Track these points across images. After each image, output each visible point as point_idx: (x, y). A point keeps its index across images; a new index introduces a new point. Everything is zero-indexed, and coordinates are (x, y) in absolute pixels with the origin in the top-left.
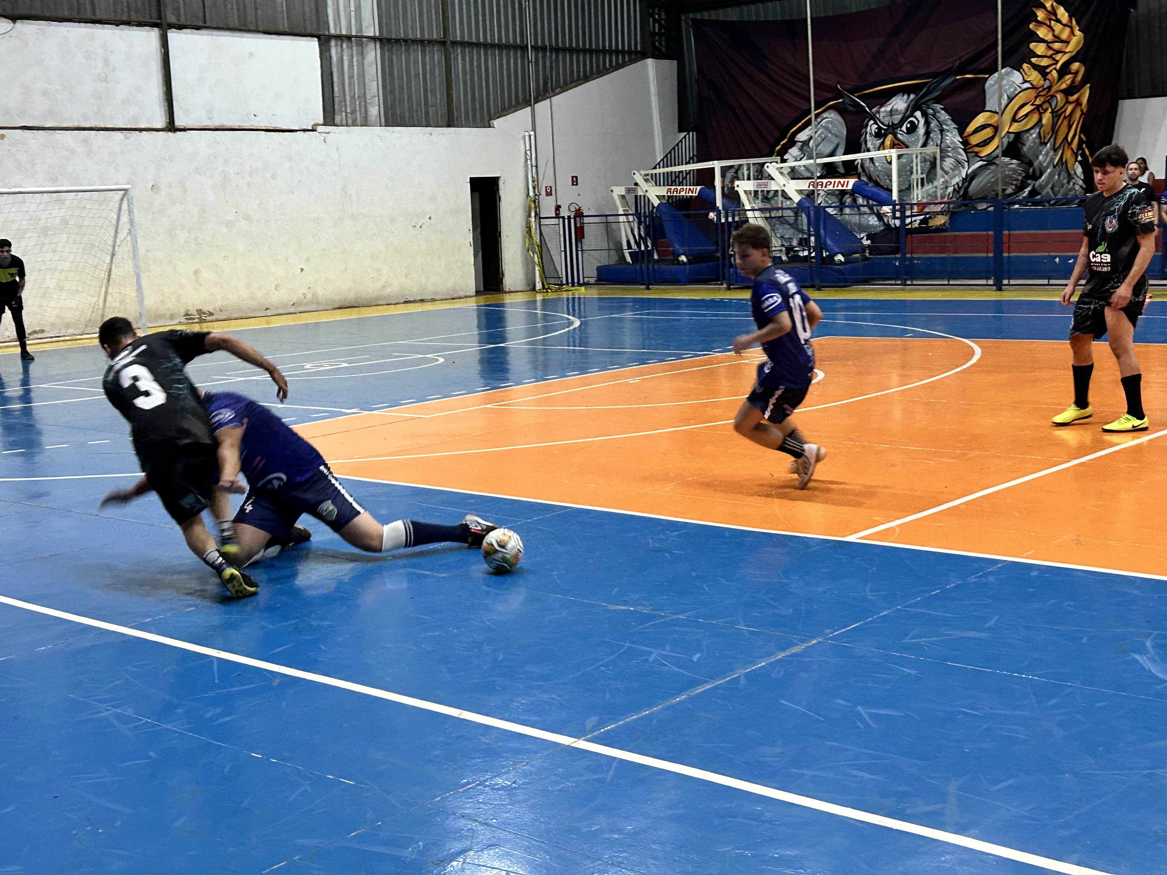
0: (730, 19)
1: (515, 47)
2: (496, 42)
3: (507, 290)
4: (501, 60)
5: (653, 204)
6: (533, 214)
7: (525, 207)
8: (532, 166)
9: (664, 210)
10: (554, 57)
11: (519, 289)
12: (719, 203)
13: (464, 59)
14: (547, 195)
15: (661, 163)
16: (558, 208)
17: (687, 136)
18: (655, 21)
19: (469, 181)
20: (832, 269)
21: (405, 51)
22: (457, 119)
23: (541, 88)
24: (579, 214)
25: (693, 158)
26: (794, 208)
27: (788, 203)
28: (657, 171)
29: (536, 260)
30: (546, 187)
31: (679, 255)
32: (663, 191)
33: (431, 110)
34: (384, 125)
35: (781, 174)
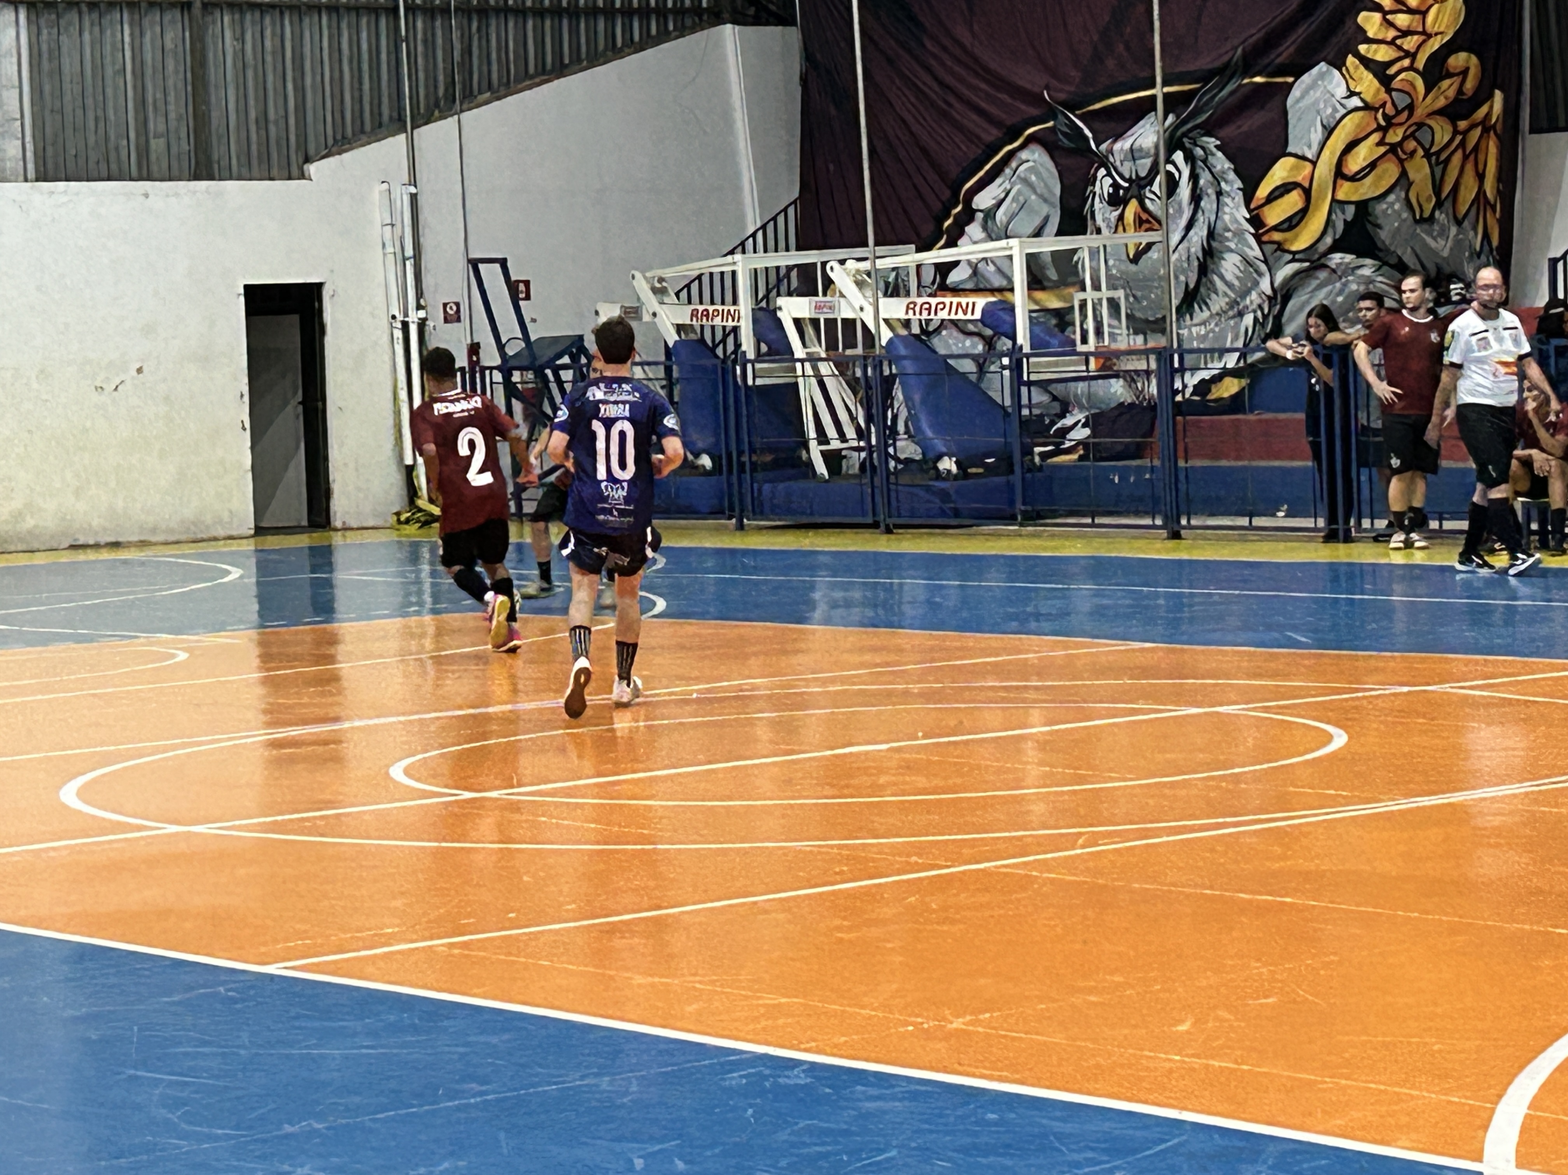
1: (373, 9)
3: (341, 524)
13: (239, 38)
14: (446, 321)
16: (475, 348)
19: (242, 291)
20: (929, 489)
22: (218, 162)
30: (445, 304)
31: (698, 454)
33: (157, 145)
34: (34, 176)
35: (860, 284)
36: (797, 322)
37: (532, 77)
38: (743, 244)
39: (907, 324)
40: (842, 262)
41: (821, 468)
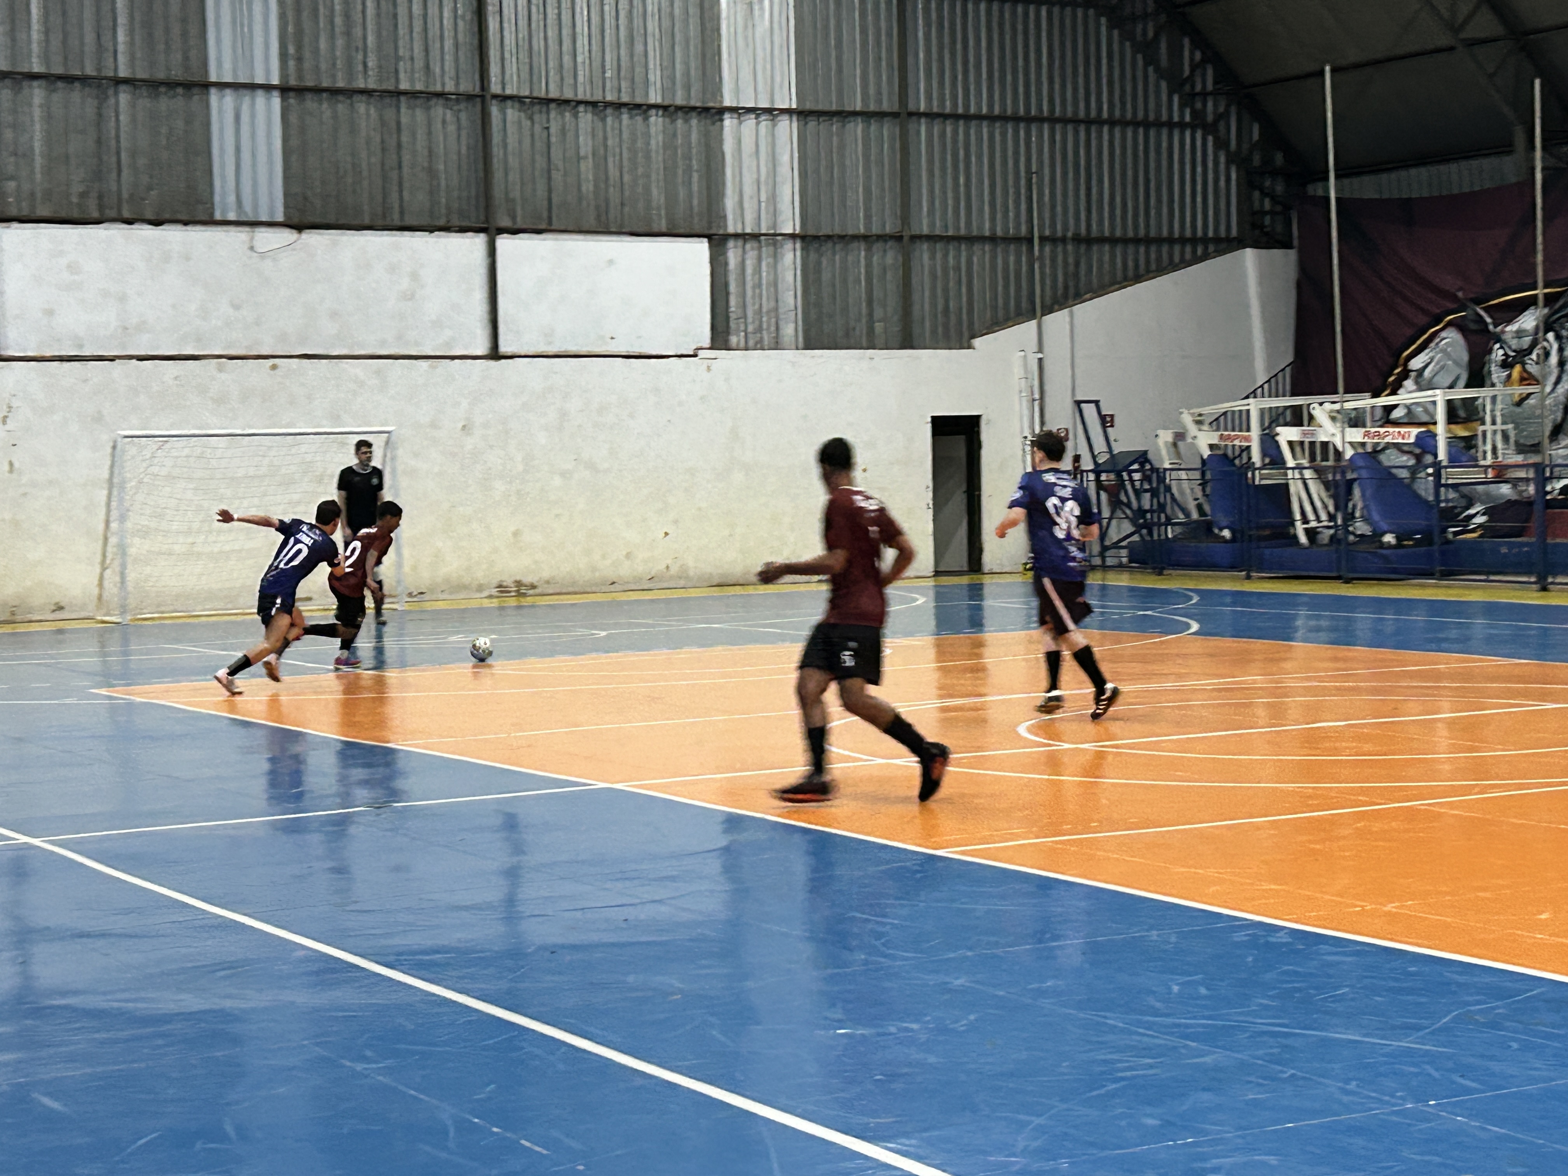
2: (988, 234)
3: (989, 570)
11: (1008, 571)
16: (1077, 458)
19: (929, 420)
20: (1376, 554)
21: (841, 250)
22: (917, 338)
31: (1221, 529)
32: (1214, 438)
33: (879, 327)
34: (802, 347)
35: (1333, 419)
36: (1291, 443)
37: (1119, 283)
38: (1254, 392)
39: (1363, 444)
40: (1321, 404)
41: (1303, 539)
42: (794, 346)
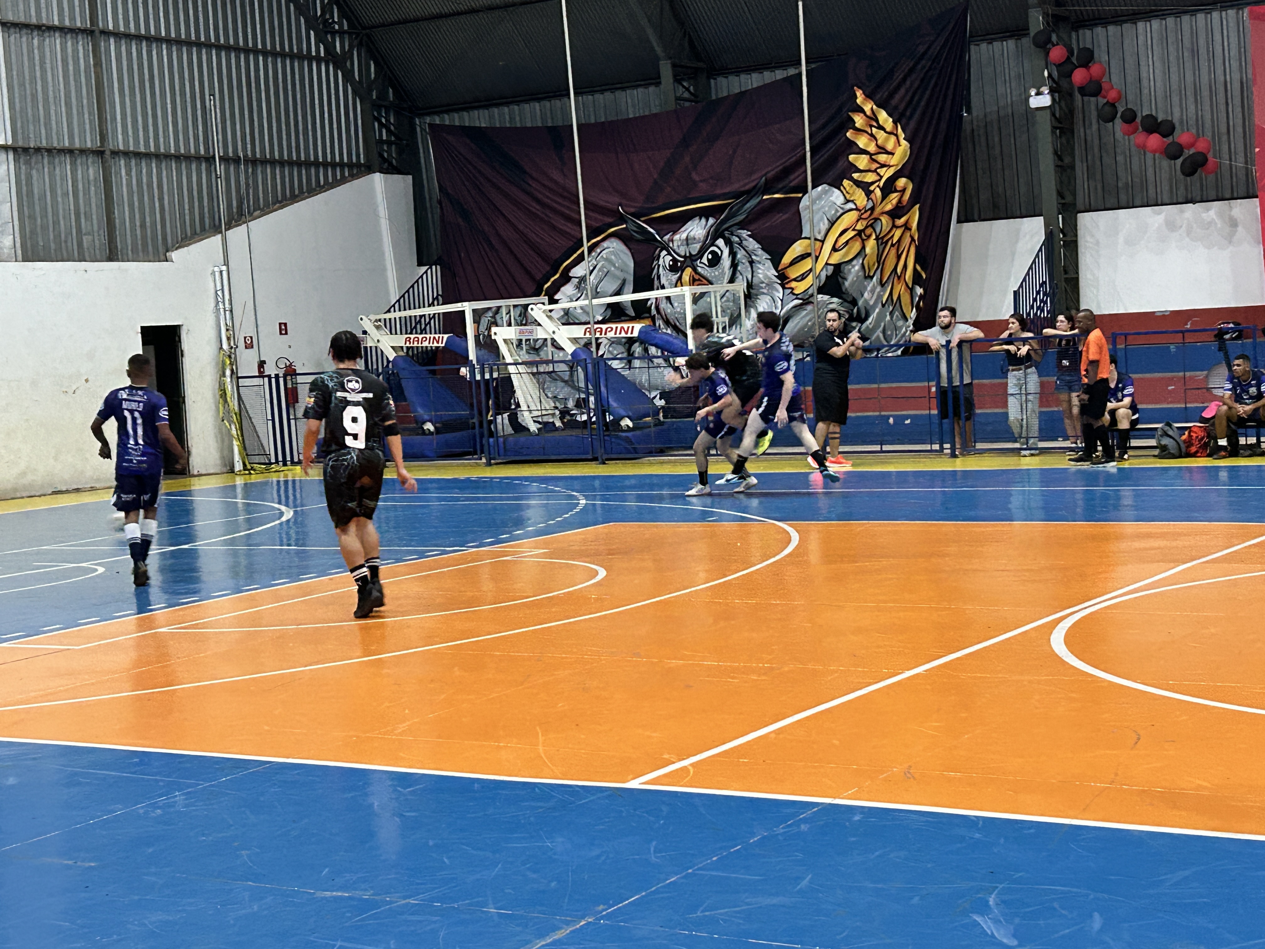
0: (478, 125)
1: (198, 158)
2: (173, 152)
3: (196, 473)
4: (179, 174)
5: (387, 358)
6: (228, 372)
7: (217, 364)
8: (225, 311)
9: (402, 364)
10: (250, 170)
11: (212, 471)
12: (472, 356)
13: (129, 173)
14: (246, 348)
15: (397, 306)
16: (262, 364)
17: (429, 271)
18: (381, 125)
19: (140, 331)
20: (618, 437)
21: (49, 163)
22: (121, 251)
23: (235, 210)
24: (290, 372)
25: (437, 298)
26: (569, 361)
27: (561, 354)
28: (391, 315)
29: (234, 432)
30: (245, 338)
31: (424, 422)
32: (400, 340)
33: (86, 240)
34: (21, 259)
37: (280, 202)
39: (579, 340)
41: (533, 427)
42: (14, 259)
